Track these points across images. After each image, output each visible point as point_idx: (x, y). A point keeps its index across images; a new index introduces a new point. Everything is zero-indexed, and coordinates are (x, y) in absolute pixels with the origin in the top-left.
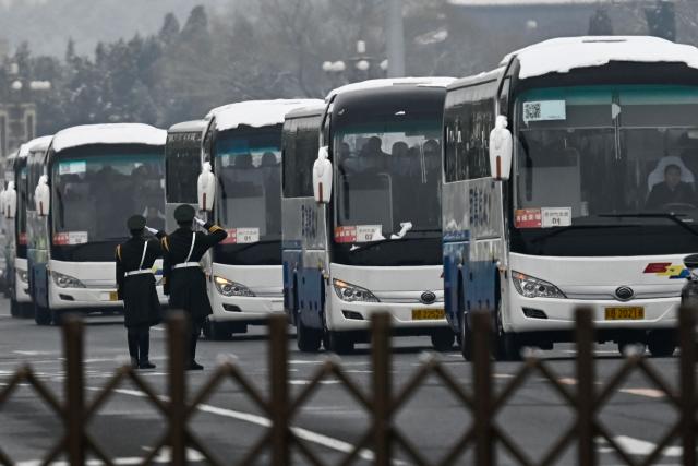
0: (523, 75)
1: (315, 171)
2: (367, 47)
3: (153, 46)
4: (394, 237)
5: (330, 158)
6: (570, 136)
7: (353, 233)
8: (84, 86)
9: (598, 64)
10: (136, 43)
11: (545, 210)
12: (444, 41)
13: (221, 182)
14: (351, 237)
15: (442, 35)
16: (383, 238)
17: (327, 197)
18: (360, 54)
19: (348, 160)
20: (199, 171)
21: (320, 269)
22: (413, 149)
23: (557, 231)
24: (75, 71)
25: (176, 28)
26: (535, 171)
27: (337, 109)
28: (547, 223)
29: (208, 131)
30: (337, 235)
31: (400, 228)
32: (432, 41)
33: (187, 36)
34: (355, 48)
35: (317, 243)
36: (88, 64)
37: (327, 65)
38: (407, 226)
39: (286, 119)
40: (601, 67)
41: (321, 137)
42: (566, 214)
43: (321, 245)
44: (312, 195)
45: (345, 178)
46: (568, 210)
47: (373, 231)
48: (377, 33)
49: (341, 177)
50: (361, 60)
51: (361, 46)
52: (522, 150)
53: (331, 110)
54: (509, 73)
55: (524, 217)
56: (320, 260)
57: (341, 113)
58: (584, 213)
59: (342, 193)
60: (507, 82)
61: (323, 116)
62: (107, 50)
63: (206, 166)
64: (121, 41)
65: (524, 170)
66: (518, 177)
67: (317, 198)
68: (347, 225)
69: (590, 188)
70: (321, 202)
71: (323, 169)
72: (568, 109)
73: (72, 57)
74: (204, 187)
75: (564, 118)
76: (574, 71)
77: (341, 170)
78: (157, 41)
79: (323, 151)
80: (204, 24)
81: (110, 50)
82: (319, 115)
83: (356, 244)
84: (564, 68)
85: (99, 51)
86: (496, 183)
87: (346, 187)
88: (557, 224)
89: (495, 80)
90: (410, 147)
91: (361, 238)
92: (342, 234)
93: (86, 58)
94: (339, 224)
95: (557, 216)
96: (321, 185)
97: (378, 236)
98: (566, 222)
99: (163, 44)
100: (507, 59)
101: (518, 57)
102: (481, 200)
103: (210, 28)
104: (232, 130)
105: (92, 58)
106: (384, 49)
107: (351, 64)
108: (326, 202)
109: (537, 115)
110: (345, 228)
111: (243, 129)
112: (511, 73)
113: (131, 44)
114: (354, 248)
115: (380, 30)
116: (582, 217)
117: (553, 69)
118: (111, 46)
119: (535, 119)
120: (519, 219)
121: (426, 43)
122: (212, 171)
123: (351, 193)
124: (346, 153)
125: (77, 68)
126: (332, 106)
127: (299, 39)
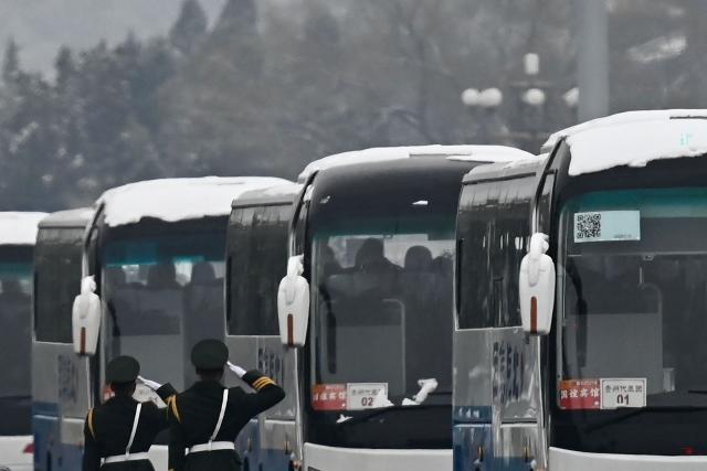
0: (574, 170)
1: (281, 295)
2: (542, 64)
3: (159, 58)
4: (407, 402)
5: (307, 274)
6: (649, 266)
7: (342, 395)
8: (34, 125)
9: (692, 154)
10: (129, 50)
11: (605, 382)
12: (680, 56)
13: (112, 309)
14: (338, 401)
15: (677, 45)
16: (389, 404)
17: (300, 337)
18: (531, 77)
19: (334, 277)
20: (76, 289)
21: (288, 453)
22: (440, 259)
23: (624, 415)
24: (19, 99)
25: (201, 27)
26: (591, 319)
27: (319, 195)
28: (609, 402)
29: (94, 226)
30: (316, 398)
31: (418, 389)
32: (659, 56)
33: (221, 38)
34: (522, 66)
35: (284, 411)
36: (44, 86)
37: (471, 96)
38: (429, 385)
39: (234, 208)
40: (696, 158)
41: (292, 239)
42: (639, 388)
43: (290, 413)
44: (276, 331)
45: (329, 306)
46: (642, 382)
47: (375, 392)
48: (560, 40)
49: (324, 304)
50: (533, 87)
51: (532, 63)
52: (573, 287)
53: (309, 196)
54: (554, 167)
55: (574, 393)
56: (287, 437)
57: (325, 201)
58: (669, 387)
59: (324, 329)
60: (550, 179)
61: (295, 205)
62: (78, 61)
63: (88, 283)
64: (102, 46)
65: (573, 318)
66: (564, 330)
67: (284, 338)
68: (330, 382)
69: (678, 349)
70: (291, 344)
71: (294, 292)
72: (644, 223)
73: (15, 74)
74: (83, 317)
75: (638, 238)
76: (654, 164)
77: (323, 295)
78: (167, 47)
79: (295, 263)
80: (252, 20)
81: (81, 61)
82: (290, 204)
83: (346, 413)
84: (638, 159)
85: (63, 62)
86: (532, 338)
87: (332, 322)
88: (624, 405)
89: (534, 174)
90: (435, 255)
91: (355, 404)
92: (324, 397)
93: (39, 76)
94: (319, 381)
95: (623, 392)
96: (290, 318)
97: (381, 400)
98: (638, 401)
99: (177, 53)
100: (552, 141)
101: (568, 141)
102: (509, 361)
103: (261, 27)
104: (130, 226)
105: (50, 76)
106: (572, 67)
107: (514, 94)
108: (298, 346)
109: (595, 232)
110: (328, 387)
111: (149, 226)
112: (556, 165)
113: (119, 51)
114: (343, 419)
115: (566, 33)
116: (665, 394)
117: (622, 161)
118: (84, 55)
119: (592, 239)
120: (564, 394)
121: (650, 58)
122: (98, 292)
123: (340, 331)
124: (332, 267)
125: (21, 93)
126: (311, 191)
127: (421, 48)
